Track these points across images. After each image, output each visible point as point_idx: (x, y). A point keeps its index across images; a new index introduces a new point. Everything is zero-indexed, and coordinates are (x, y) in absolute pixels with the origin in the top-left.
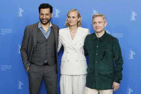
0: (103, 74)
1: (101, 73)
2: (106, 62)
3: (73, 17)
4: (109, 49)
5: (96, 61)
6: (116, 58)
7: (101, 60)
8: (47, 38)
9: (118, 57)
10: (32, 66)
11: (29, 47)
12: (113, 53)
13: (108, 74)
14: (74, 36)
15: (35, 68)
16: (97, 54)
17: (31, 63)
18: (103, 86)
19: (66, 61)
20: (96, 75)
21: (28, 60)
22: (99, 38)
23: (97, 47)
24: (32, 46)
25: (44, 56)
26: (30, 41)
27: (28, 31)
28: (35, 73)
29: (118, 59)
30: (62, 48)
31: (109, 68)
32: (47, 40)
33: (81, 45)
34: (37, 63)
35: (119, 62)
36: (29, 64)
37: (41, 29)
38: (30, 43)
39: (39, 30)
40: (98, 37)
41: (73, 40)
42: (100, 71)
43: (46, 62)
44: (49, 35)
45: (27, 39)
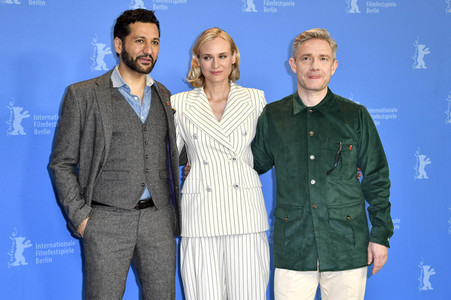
0: (338, 217)
1: (332, 215)
2: (341, 180)
7: (328, 174)
8: (143, 118)
9: (374, 163)
10: (100, 212)
11: (84, 150)
13: (352, 216)
15: (108, 220)
16: (312, 157)
17: (94, 203)
18: (342, 257)
20: (316, 223)
21: (83, 195)
22: (312, 108)
23: (311, 133)
25: (139, 178)
26: (89, 130)
27: (78, 99)
28: (108, 234)
29: (377, 170)
32: (144, 127)
33: (247, 137)
34: (117, 203)
35: (381, 179)
36: (88, 208)
37: (122, 91)
38: (88, 138)
39: (116, 96)
40: (308, 105)
41: (222, 121)
43: (145, 195)
44: (150, 112)
45: (76, 124)
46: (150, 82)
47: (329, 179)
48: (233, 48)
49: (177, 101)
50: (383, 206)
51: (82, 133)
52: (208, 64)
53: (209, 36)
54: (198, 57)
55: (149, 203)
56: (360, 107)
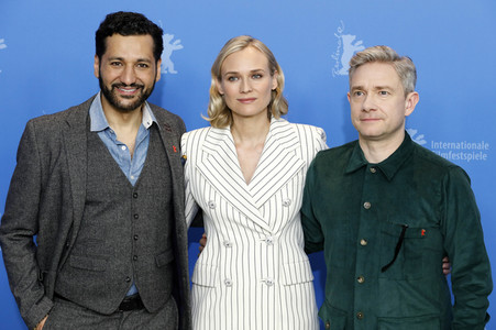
2: (406, 279)
3: (255, 74)
4: (425, 220)
5: (358, 271)
6: (460, 261)
7: (384, 269)
8: (134, 179)
9: (467, 255)
10: (64, 310)
12: (443, 237)
14: (256, 167)
16: (363, 243)
19: (218, 285)
22: (374, 166)
23: (367, 205)
25: (123, 269)
29: (469, 268)
31: (420, 310)
32: (134, 192)
33: (291, 207)
34: (91, 304)
35: (475, 281)
37: (103, 136)
39: (94, 142)
40: (371, 161)
41: (252, 185)
42: (379, 320)
46: (148, 120)
48: (273, 66)
50: (473, 321)
52: (234, 87)
53: (235, 46)
54: (220, 79)
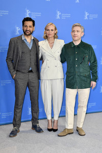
0: (83, 75)
1: (81, 74)
3: (52, 30)
4: (87, 54)
5: (76, 64)
7: (81, 63)
8: (30, 48)
9: (93, 60)
10: (18, 73)
11: (14, 57)
13: (87, 75)
15: (21, 75)
16: (76, 59)
17: (17, 71)
20: (77, 77)
21: (14, 68)
24: (17, 55)
26: (16, 51)
27: (13, 43)
28: (21, 79)
29: (94, 62)
30: (42, 59)
32: (30, 51)
33: (59, 53)
34: (23, 71)
36: (15, 72)
38: (15, 53)
39: (23, 42)
40: (76, 45)
41: (52, 49)
43: (30, 69)
44: (32, 46)
45: (12, 49)
46: (33, 38)
47: (81, 65)
49: (40, 43)
51: (14, 52)
55: (31, 71)
56: (90, 45)
